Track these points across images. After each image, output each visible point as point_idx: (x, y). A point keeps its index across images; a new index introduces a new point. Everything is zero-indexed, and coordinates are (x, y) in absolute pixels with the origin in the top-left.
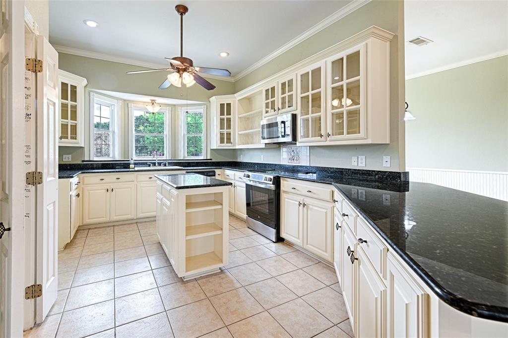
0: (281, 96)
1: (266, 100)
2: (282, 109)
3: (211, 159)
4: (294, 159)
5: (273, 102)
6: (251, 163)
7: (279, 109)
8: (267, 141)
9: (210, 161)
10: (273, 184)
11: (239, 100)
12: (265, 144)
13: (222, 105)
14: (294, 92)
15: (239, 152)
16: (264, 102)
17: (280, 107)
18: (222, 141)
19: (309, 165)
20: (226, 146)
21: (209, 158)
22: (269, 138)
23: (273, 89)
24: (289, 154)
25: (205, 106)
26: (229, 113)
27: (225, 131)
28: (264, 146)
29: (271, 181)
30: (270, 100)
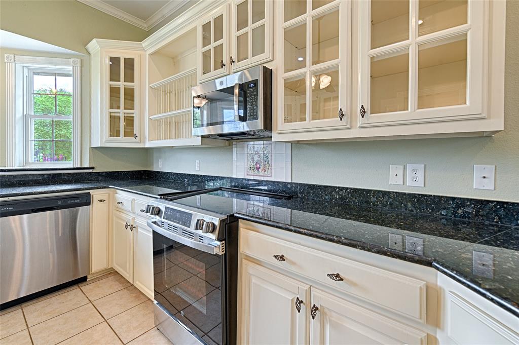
0: (235, 34)
1: (204, 46)
2: (238, 61)
3: (93, 168)
4: (258, 169)
5: (219, 50)
6: (177, 174)
7: (232, 62)
8: (206, 131)
9: (91, 171)
10: (219, 239)
11: (151, 55)
12: (203, 137)
13: (115, 61)
14: (267, 21)
15: (155, 155)
16: (200, 50)
17: (235, 58)
18: (114, 132)
19: (290, 181)
20: (123, 142)
21: (87, 165)
22: (212, 124)
23: (219, 20)
24: (249, 159)
25: (79, 60)
26: (130, 77)
27: (122, 112)
28: (198, 142)
29: (213, 231)
30: (213, 45)
